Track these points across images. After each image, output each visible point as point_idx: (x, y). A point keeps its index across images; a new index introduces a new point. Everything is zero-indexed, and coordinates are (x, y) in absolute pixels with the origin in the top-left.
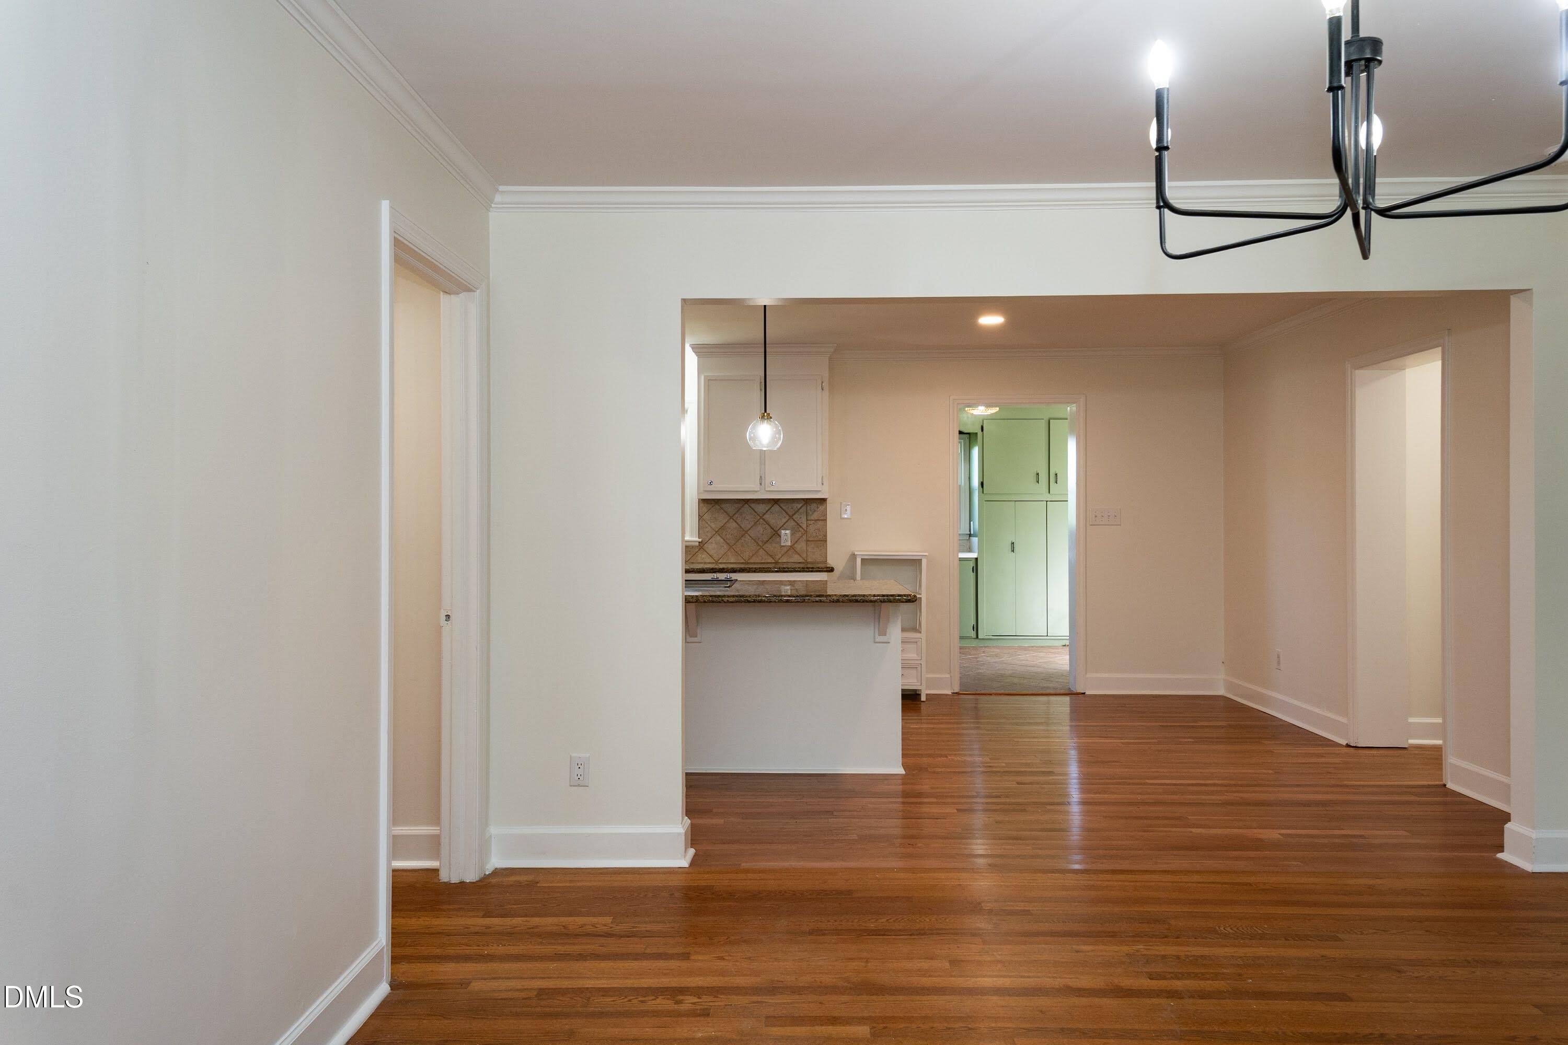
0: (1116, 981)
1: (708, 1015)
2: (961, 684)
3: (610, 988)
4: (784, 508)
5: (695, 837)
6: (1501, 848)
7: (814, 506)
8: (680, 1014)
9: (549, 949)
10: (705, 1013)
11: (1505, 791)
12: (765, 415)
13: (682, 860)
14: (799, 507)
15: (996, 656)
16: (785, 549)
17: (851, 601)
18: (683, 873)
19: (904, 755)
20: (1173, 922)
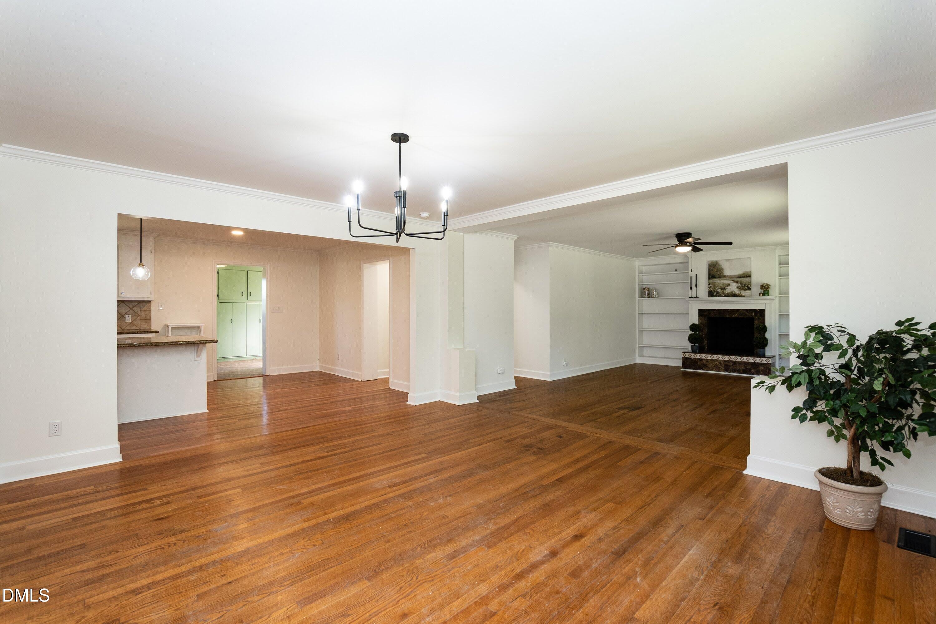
0: (318, 456)
1: (170, 503)
2: (218, 377)
3: (113, 508)
4: (127, 304)
5: (122, 449)
6: (407, 401)
7: (144, 304)
8: (155, 506)
9: (65, 505)
10: (168, 503)
11: (408, 387)
12: (141, 264)
13: (118, 458)
14: (136, 304)
15: (226, 365)
16: (128, 324)
17: (188, 344)
18: (120, 464)
19: (208, 405)
20: (329, 437)
